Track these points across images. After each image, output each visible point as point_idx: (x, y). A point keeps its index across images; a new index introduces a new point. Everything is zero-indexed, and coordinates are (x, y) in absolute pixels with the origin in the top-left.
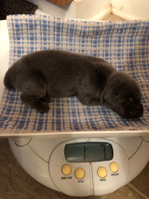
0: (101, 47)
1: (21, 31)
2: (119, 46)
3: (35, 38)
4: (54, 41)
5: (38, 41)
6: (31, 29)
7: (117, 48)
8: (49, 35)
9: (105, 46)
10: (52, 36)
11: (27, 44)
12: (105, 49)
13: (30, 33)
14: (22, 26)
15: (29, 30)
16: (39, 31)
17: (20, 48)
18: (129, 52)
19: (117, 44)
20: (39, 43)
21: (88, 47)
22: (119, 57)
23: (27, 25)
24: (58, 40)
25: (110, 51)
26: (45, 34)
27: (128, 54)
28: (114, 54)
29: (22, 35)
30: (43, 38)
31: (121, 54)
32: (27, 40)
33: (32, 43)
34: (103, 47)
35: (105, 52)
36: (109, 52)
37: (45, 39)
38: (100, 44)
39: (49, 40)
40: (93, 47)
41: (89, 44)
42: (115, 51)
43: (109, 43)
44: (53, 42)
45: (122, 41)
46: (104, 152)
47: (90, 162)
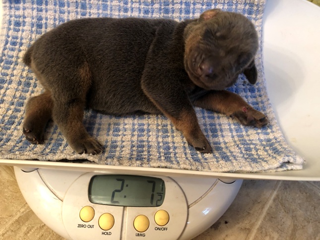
3: (44, 2)
4: (77, 8)
5: (51, 6)
17: (19, 17)
20: (51, 10)
30: (58, 3)
32: (31, 4)
33: (40, 10)
37: (62, 5)
44: (75, 10)
46: (152, 193)
47: (124, 207)
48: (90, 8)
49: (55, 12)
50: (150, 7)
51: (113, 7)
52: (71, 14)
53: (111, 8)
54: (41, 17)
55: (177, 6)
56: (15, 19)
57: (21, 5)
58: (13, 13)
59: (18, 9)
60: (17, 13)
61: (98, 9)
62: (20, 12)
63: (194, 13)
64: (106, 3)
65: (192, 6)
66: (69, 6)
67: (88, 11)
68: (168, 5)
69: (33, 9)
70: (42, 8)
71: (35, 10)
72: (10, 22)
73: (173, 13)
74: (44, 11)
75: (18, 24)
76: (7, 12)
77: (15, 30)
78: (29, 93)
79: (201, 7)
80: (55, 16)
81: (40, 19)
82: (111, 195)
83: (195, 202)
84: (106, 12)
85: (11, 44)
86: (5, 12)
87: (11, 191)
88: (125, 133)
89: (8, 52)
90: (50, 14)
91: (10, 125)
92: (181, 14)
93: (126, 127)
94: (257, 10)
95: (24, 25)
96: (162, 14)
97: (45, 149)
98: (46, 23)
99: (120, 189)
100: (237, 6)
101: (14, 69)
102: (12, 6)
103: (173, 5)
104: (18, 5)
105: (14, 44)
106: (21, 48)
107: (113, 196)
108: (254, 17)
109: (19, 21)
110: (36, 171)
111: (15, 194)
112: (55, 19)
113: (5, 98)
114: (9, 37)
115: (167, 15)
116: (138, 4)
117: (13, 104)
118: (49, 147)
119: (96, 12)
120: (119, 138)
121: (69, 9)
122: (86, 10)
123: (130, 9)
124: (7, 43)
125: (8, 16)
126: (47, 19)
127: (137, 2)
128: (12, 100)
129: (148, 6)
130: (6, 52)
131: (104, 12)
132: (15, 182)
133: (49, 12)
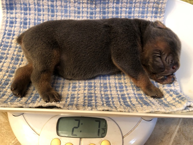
3: (28, 9)
17: (13, 18)
26: (39, 5)
37: (39, 10)
46: (99, 128)
47: (81, 138)
48: (57, 12)
49: (35, 15)
50: (94, 10)
51: (71, 11)
52: (45, 16)
53: (70, 11)
54: (26, 18)
55: (111, 10)
56: (10, 20)
57: (14, 11)
58: (9, 16)
59: (12, 13)
60: (12, 16)
61: (62, 13)
62: (14, 15)
63: (121, 14)
64: (66, 9)
65: (120, 9)
66: (43, 11)
67: (55, 14)
68: (105, 9)
69: (21, 13)
70: (27, 12)
71: (23, 14)
72: (7, 22)
73: (108, 14)
74: (28, 15)
75: (12, 22)
76: (5, 15)
77: (10, 26)
78: (18, 64)
79: (125, 10)
80: (35, 17)
81: (26, 19)
82: (72, 131)
83: (128, 134)
84: (67, 14)
85: (7, 35)
86: (3, 16)
87: (6, 129)
88: (80, 89)
89: (5, 40)
90: (32, 16)
91: (5, 85)
92: (113, 14)
93: (80, 85)
94: (161, 11)
95: (16, 23)
96: (102, 15)
97: (28, 100)
98: (29, 22)
99: (77, 126)
100: (148, 9)
101: (9, 50)
102: (9, 11)
103: (108, 9)
104: (12, 11)
105: (9, 35)
106: (14, 37)
107: (73, 131)
108: (159, 15)
109: (13, 21)
110: (22, 115)
111: (8, 131)
112: (35, 19)
113: (3, 68)
114: (6, 31)
115: (104, 15)
116: (86, 9)
117: (7, 72)
118: (31, 99)
119: (61, 14)
120: (76, 92)
121: (44, 13)
122: (54, 13)
123: (81, 12)
124: (5, 34)
125: (6, 18)
126: (30, 19)
127: (86, 8)
128: (7, 69)
129: (93, 10)
130: (4, 40)
131: (65, 14)
132: (8, 124)
133: (31, 15)
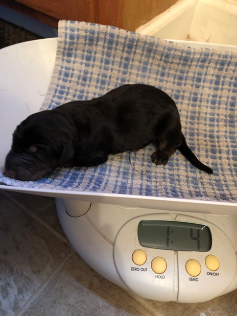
0: (189, 87)
1: (75, 45)
2: (216, 89)
3: (92, 59)
4: (120, 67)
5: (97, 63)
6: (90, 44)
7: (212, 92)
8: (114, 58)
9: (194, 86)
10: (117, 59)
11: (80, 64)
12: (194, 91)
13: (88, 51)
14: (78, 38)
15: (87, 46)
16: (101, 49)
17: (69, 69)
18: (230, 100)
19: (213, 85)
20: (97, 66)
21: (168, 83)
22: (214, 106)
23: (85, 37)
24: (126, 66)
25: (201, 95)
26: (108, 55)
27: (229, 103)
28: (206, 100)
29: (76, 50)
30: (104, 60)
31: (217, 102)
32: (81, 59)
33: (87, 65)
34: (190, 87)
35: (192, 95)
36: (199, 96)
37: (107, 62)
38: (187, 82)
39: (113, 64)
40: (176, 85)
41: (171, 79)
42: (209, 96)
43: (202, 84)
44: (118, 68)
45: (221, 83)
48: (131, 68)
49: (100, 68)
52: (114, 71)
53: (150, 70)
54: (87, 71)
56: (65, 71)
58: (64, 65)
59: (69, 62)
60: (68, 65)
61: (139, 70)
62: (71, 65)
70: (89, 63)
71: (84, 65)
72: (60, 72)
73: (204, 82)
74: (91, 66)
76: (60, 63)
77: (64, 80)
79: (230, 80)
80: (99, 72)
84: (145, 74)
85: (60, 93)
86: (57, 63)
90: (96, 70)
95: (72, 77)
96: (195, 82)
98: (90, 78)
102: (65, 58)
103: (205, 76)
104: (70, 58)
109: (68, 73)
112: (99, 75)
116: (175, 71)
119: (136, 72)
122: (128, 69)
125: (60, 67)
126: (92, 74)
